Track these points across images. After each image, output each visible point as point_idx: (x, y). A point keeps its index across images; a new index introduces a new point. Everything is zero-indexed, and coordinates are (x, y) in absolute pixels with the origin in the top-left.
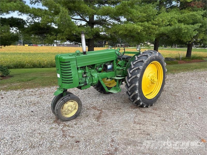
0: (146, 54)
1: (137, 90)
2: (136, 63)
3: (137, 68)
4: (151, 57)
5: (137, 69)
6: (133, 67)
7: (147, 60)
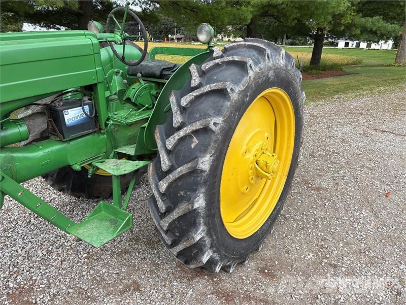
0: (237, 55)
1: (202, 228)
2: (192, 102)
3: (197, 125)
4: (257, 70)
5: (196, 132)
6: (177, 119)
7: (242, 88)
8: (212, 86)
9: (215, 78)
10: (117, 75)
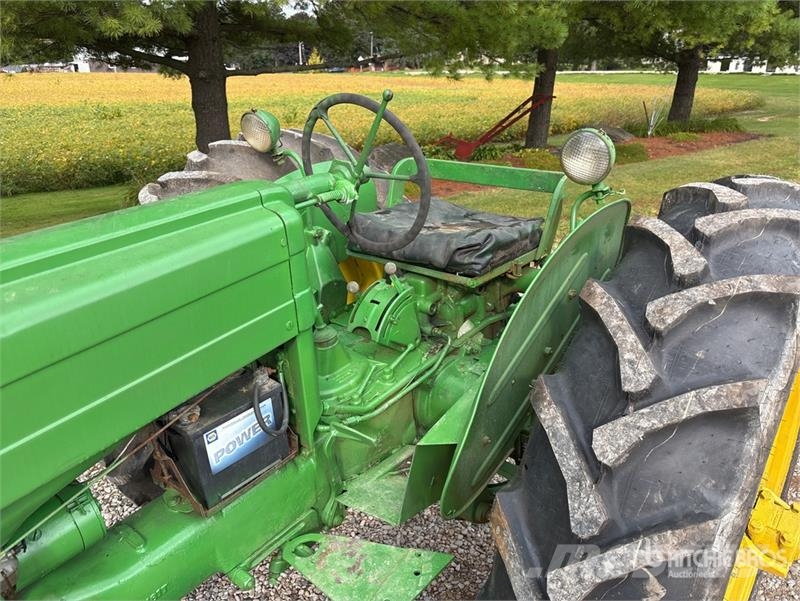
8: (705, 397)
9: (700, 355)
10: (316, 244)
